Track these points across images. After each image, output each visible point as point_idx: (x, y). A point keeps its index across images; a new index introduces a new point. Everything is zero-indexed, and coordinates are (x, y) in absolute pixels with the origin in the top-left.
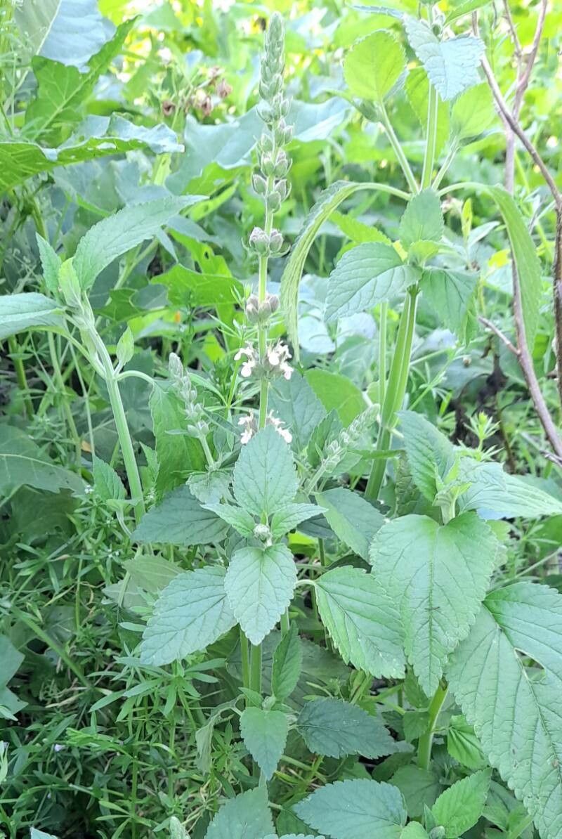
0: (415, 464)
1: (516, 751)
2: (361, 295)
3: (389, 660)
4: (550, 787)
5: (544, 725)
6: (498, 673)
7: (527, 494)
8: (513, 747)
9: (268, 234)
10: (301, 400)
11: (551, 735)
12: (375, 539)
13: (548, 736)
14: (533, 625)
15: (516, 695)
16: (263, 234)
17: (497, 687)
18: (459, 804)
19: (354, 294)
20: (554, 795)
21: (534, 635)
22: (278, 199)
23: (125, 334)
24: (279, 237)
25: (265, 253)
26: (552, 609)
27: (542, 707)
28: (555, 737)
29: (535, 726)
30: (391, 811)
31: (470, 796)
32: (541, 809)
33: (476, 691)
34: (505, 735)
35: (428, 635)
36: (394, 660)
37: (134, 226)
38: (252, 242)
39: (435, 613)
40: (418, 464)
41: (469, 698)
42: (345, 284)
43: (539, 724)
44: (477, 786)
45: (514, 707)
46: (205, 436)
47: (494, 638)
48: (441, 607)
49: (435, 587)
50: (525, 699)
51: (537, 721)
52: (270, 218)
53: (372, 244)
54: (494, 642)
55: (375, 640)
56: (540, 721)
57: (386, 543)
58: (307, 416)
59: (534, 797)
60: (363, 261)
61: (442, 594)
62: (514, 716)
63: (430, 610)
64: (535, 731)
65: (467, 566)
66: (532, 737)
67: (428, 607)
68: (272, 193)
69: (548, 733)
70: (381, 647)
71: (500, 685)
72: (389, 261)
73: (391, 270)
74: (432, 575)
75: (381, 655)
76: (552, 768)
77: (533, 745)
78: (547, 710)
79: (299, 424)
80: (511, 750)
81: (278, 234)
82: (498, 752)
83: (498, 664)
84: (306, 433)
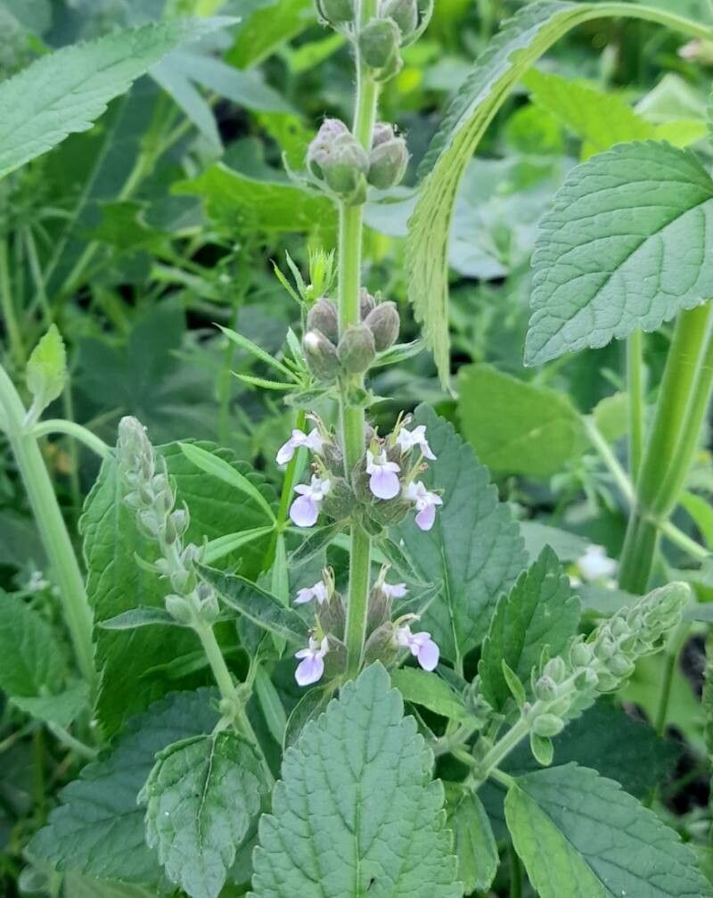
2: (623, 284)
9: (363, 141)
10: (463, 505)
16: (345, 140)
19: (607, 279)
22: (390, 39)
23: (44, 339)
24: (394, 147)
25: (353, 195)
37: (57, 99)
38: (314, 164)
42: (579, 254)
46: (210, 628)
52: (369, 95)
53: (637, 144)
58: (476, 553)
60: (620, 188)
68: (373, 21)
72: (686, 185)
73: (694, 210)
79: (458, 578)
81: (394, 141)
84: (475, 605)
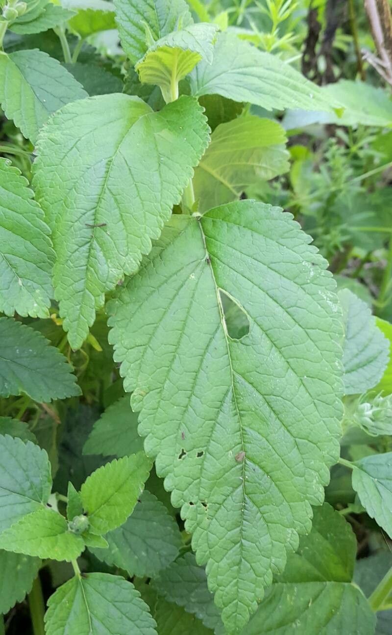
0: (124, 24)
1: (188, 435)
3: (31, 290)
4: (227, 489)
5: (235, 400)
6: (185, 321)
7: (287, 84)
8: (183, 428)
11: (241, 415)
12: (51, 121)
13: (237, 417)
14: (249, 259)
15: (203, 355)
17: (179, 343)
18: (110, 491)
20: (229, 503)
21: (247, 274)
26: (281, 241)
27: (237, 376)
28: (246, 420)
29: (222, 401)
30: (32, 483)
31: (125, 482)
32: (206, 521)
33: (146, 345)
34: (175, 411)
35: (84, 262)
36: (38, 291)
39: (99, 231)
40: (129, 24)
41: (134, 353)
43: (229, 399)
44: (134, 471)
45: (197, 372)
47: (193, 271)
48: (110, 225)
49: (108, 195)
50: (216, 362)
51: (226, 395)
54: (192, 277)
55: (17, 260)
56: (230, 394)
57: (63, 126)
59: (199, 504)
61: (115, 205)
62: (194, 384)
63: (93, 227)
64: (219, 409)
65: (159, 171)
66: (213, 417)
67: (91, 223)
69: (240, 413)
70: (21, 271)
71: (185, 338)
74: (106, 179)
75: (20, 282)
76: (234, 463)
77: (213, 428)
78: (243, 380)
80: (180, 432)
82: (161, 433)
83: (189, 308)
